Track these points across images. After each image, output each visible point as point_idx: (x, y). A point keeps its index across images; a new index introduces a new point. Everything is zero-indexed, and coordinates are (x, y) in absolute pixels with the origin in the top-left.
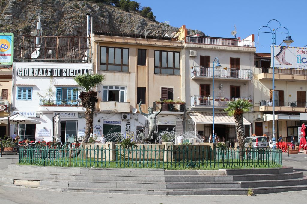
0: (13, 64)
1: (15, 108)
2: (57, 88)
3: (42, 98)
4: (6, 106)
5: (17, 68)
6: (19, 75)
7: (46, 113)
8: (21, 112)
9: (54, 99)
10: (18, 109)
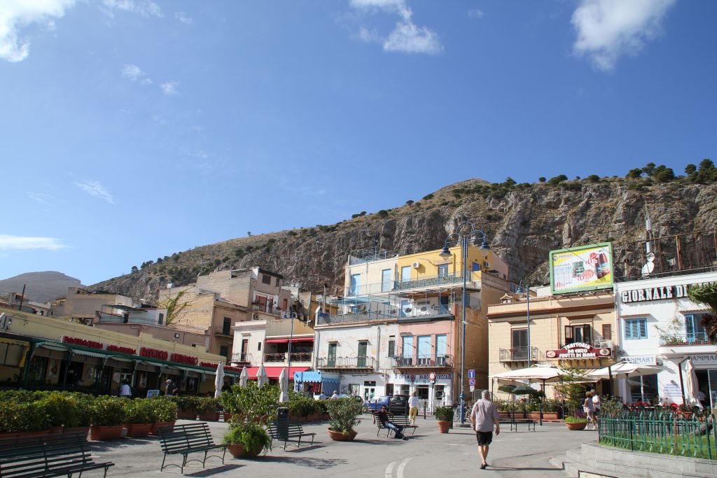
0: (615, 286)
1: (624, 352)
2: (685, 315)
3: (663, 334)
4: (609, 349)
5: (620, 292)
6: (624, 301)
7: (671, 357)
8: (633, 358)
9: (682, 334)
10: (628, 354)
